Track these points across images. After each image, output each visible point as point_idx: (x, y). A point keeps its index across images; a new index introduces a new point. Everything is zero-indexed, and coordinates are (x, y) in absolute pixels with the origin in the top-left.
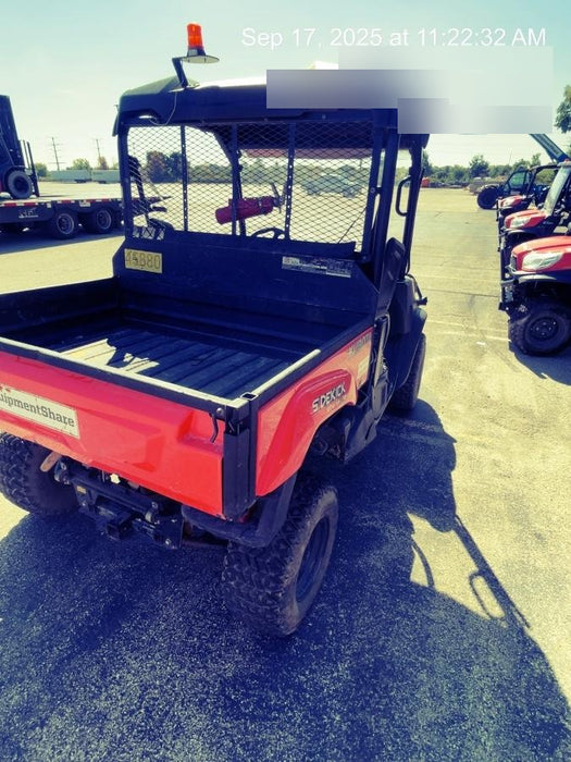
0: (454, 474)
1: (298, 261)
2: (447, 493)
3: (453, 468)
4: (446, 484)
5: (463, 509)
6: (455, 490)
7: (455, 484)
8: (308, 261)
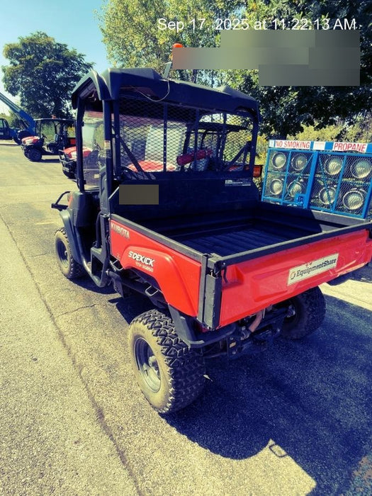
1: (231, 181)
8: (235, 181)
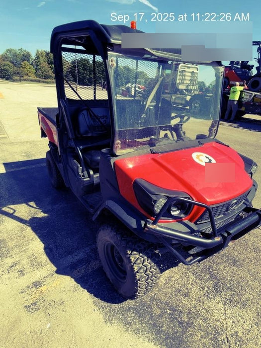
0: (42, 245)
2: (39, 233)
3: (45, 248)
4: (43, 238)
5: (29, 231)
6: (37, 237)
7: (39, 240)
